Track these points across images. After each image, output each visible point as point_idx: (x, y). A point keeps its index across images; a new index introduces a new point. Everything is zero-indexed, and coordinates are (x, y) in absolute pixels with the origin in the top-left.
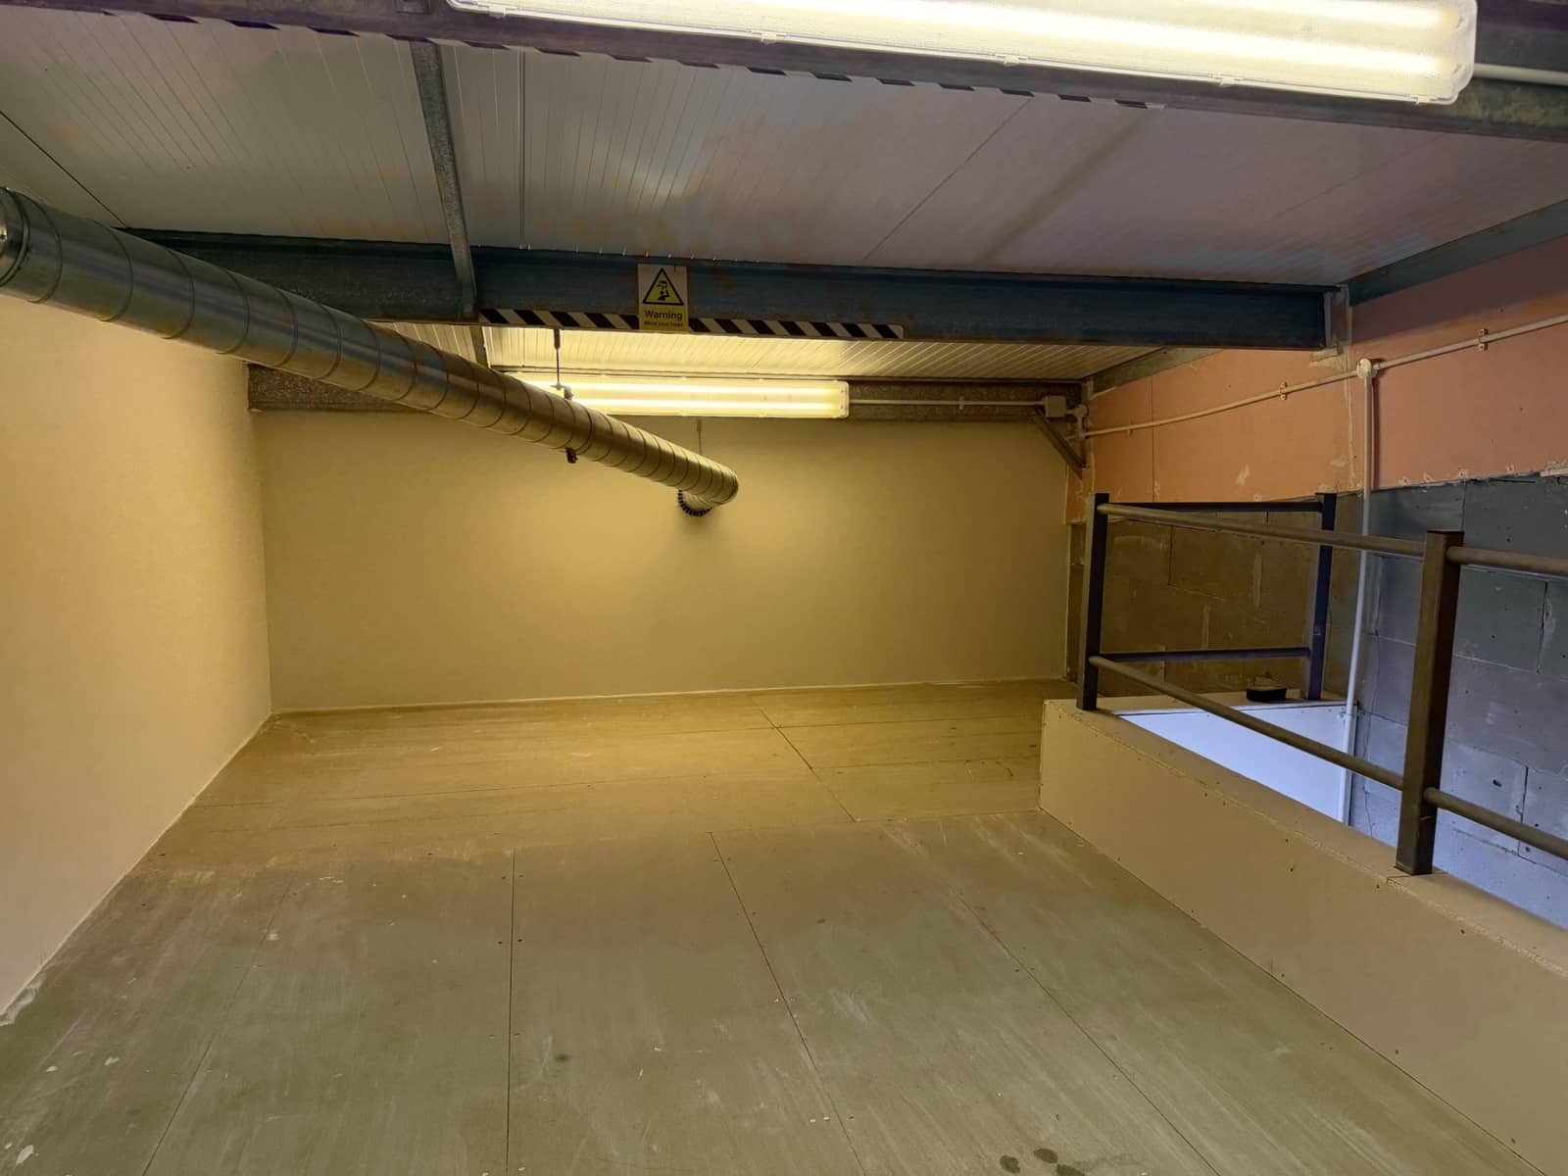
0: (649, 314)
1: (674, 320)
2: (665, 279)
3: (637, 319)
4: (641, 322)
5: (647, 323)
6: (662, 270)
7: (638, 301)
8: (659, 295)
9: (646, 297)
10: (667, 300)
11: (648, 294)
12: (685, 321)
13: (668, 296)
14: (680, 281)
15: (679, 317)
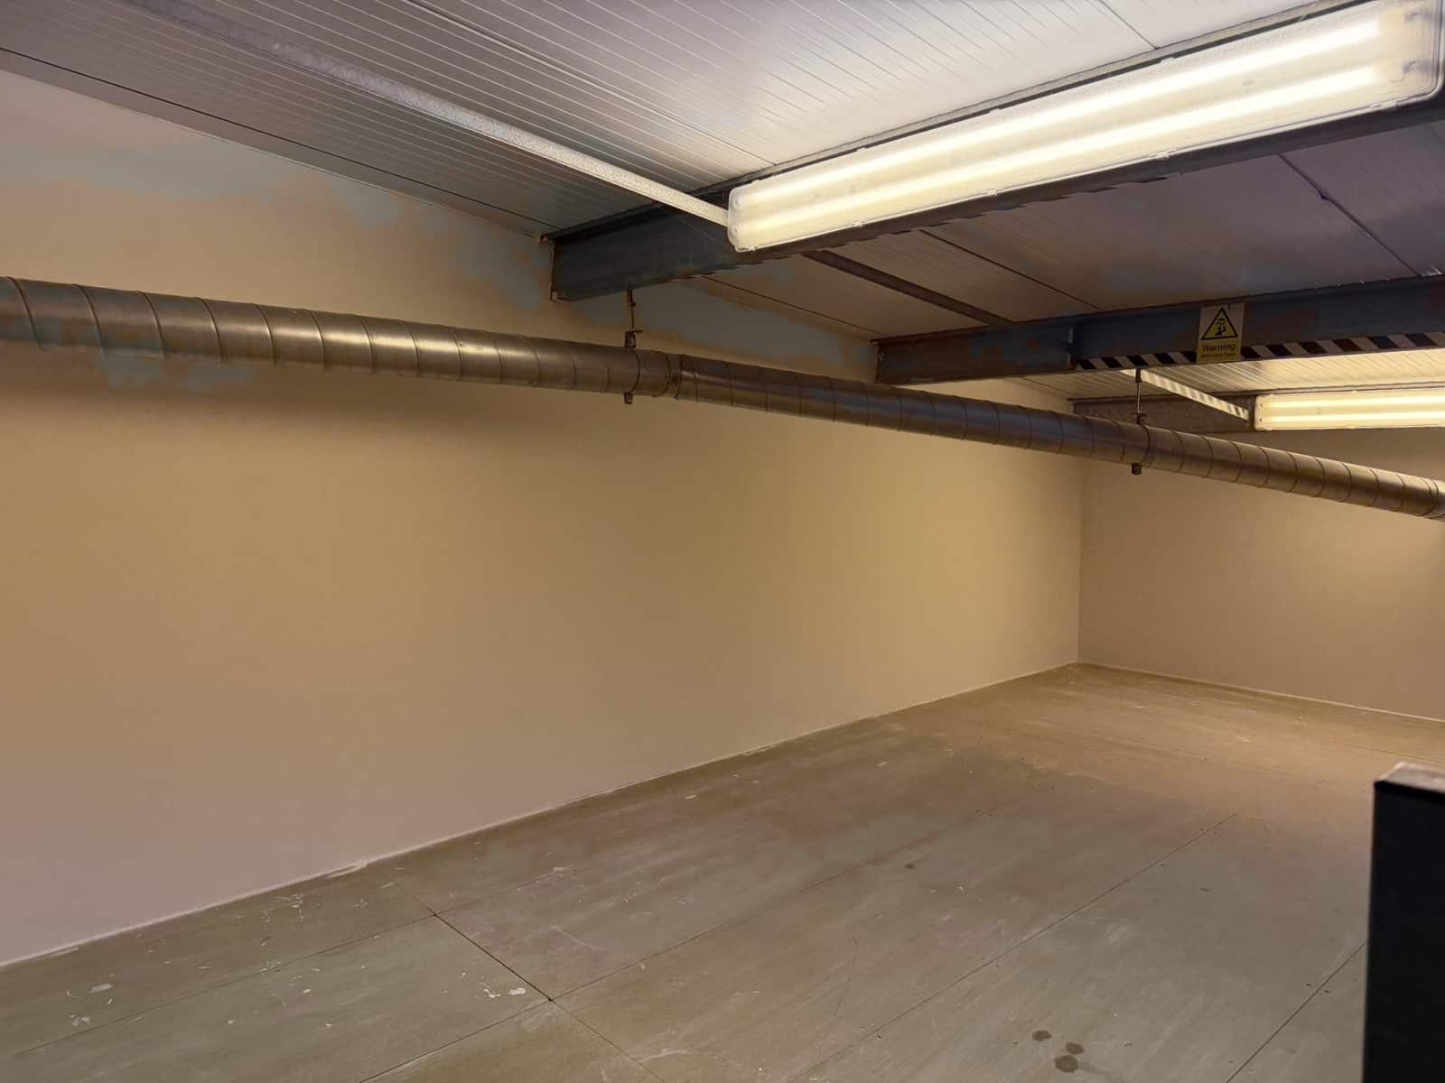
0: (1206, 348)
1: (1229, 351)
2: (1224, 317)
3: (1195, 354)
4: (1198, 356)
5: (1203, 356)
6: (1222, 309)
7: (1197, 338)
8: (1217, 331)
9: (1206, 334)
10: (1223, 334)
11: (1207, 331)
12: (1238, 351)
13: (1225, 330)
14: (1237, 317)
15: (1232, 347)
